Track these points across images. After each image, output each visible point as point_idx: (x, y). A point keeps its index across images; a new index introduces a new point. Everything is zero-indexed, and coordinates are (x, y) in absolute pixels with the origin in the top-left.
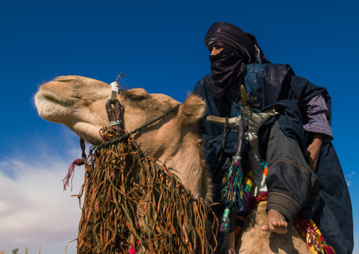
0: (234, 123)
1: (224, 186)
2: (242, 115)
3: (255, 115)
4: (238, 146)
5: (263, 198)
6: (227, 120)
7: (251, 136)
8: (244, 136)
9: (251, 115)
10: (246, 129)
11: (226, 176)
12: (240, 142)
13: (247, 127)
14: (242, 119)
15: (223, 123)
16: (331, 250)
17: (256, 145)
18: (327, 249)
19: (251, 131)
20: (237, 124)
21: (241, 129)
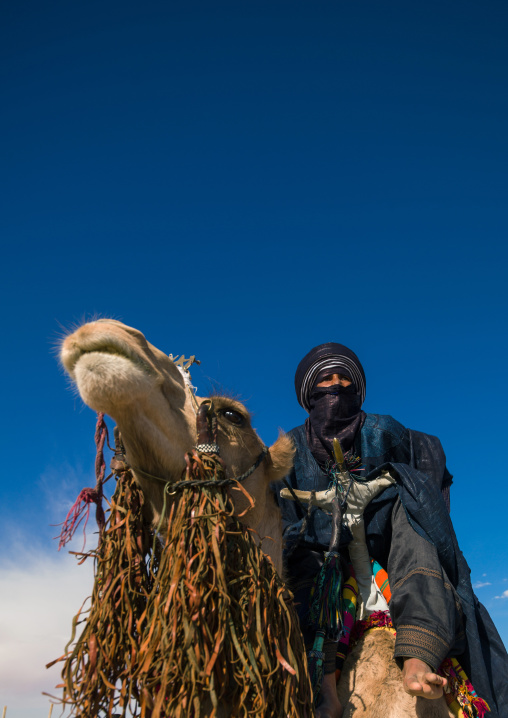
0: (324, 500)
1: (313, 601)
2: (337, 485)
3: (358, 486)
4: (332, 536)
5: (375, 623)
6: (314, 494)
7: (352, 519)
8: (342, 521)
9: (351, 485)
10: (344, 509)
11: (317, 585)
12: (336, 530)
13: (346, 505)
14: (337, 492)
15: (307, 500)
16: (483, 705)
17: (360, 535)
18: (476, 703)
19: (353, 512)
20: (330, 501)
21: (337, 508)
